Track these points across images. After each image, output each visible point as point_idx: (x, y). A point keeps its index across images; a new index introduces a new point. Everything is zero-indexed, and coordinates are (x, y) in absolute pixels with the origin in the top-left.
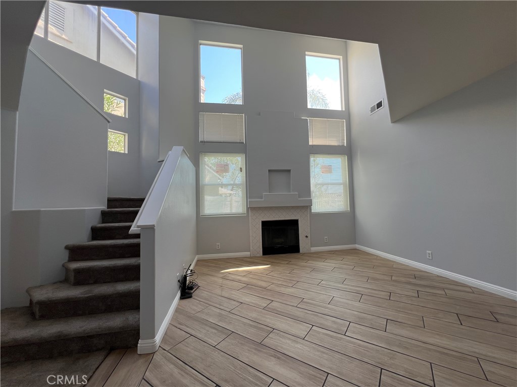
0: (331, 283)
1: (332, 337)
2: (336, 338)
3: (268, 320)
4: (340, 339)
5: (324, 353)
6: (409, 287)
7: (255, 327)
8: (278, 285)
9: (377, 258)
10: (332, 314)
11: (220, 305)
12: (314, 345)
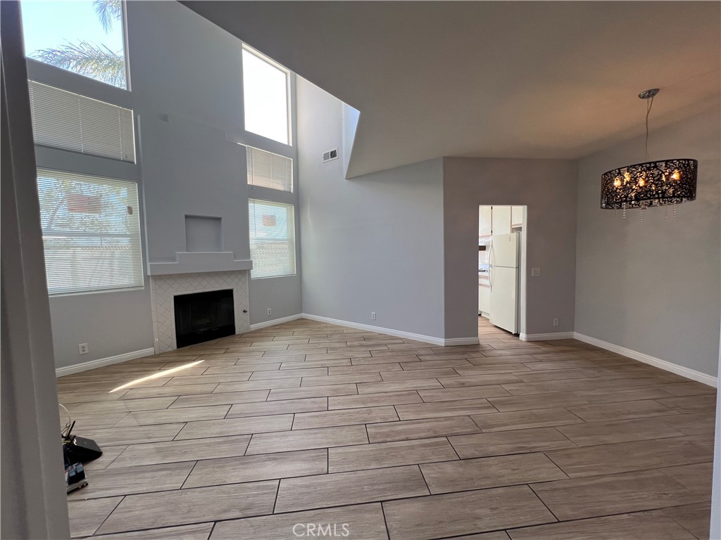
0: (293, 364)
1: (317, 416)
2: (322, 416)
3: (240, 428)
4: (325, 416)
5: (317, 433)
6: (363, 349)
7: (225, 442)
8: (229, 383)
9: (327, 325)
10: (308, 396)
11: (149, 438)
12: (304, 431)
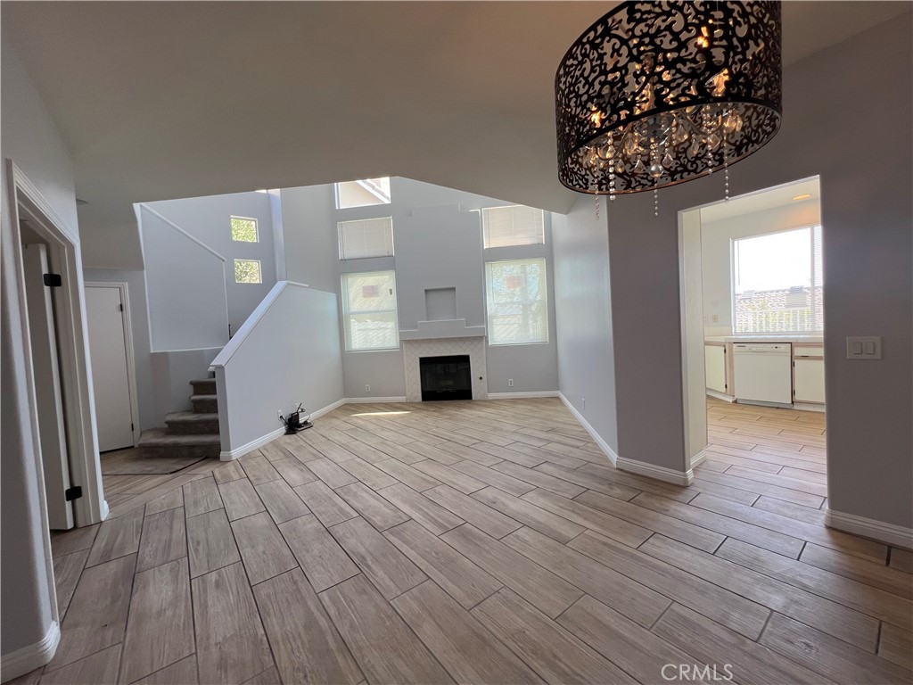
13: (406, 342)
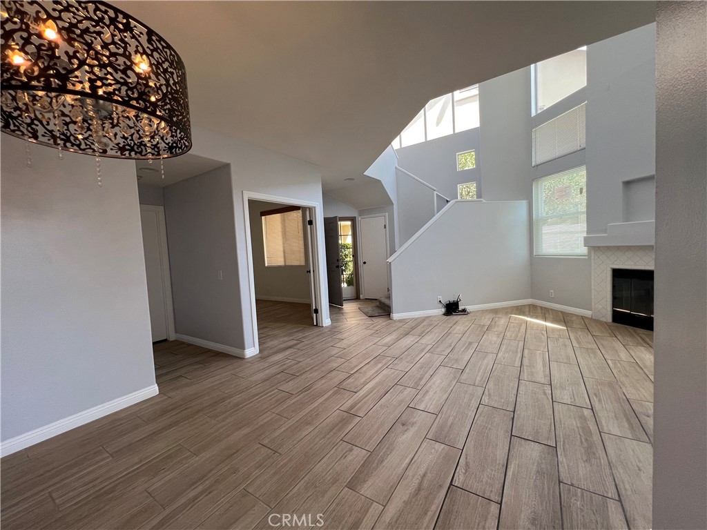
13: (595, 248)
